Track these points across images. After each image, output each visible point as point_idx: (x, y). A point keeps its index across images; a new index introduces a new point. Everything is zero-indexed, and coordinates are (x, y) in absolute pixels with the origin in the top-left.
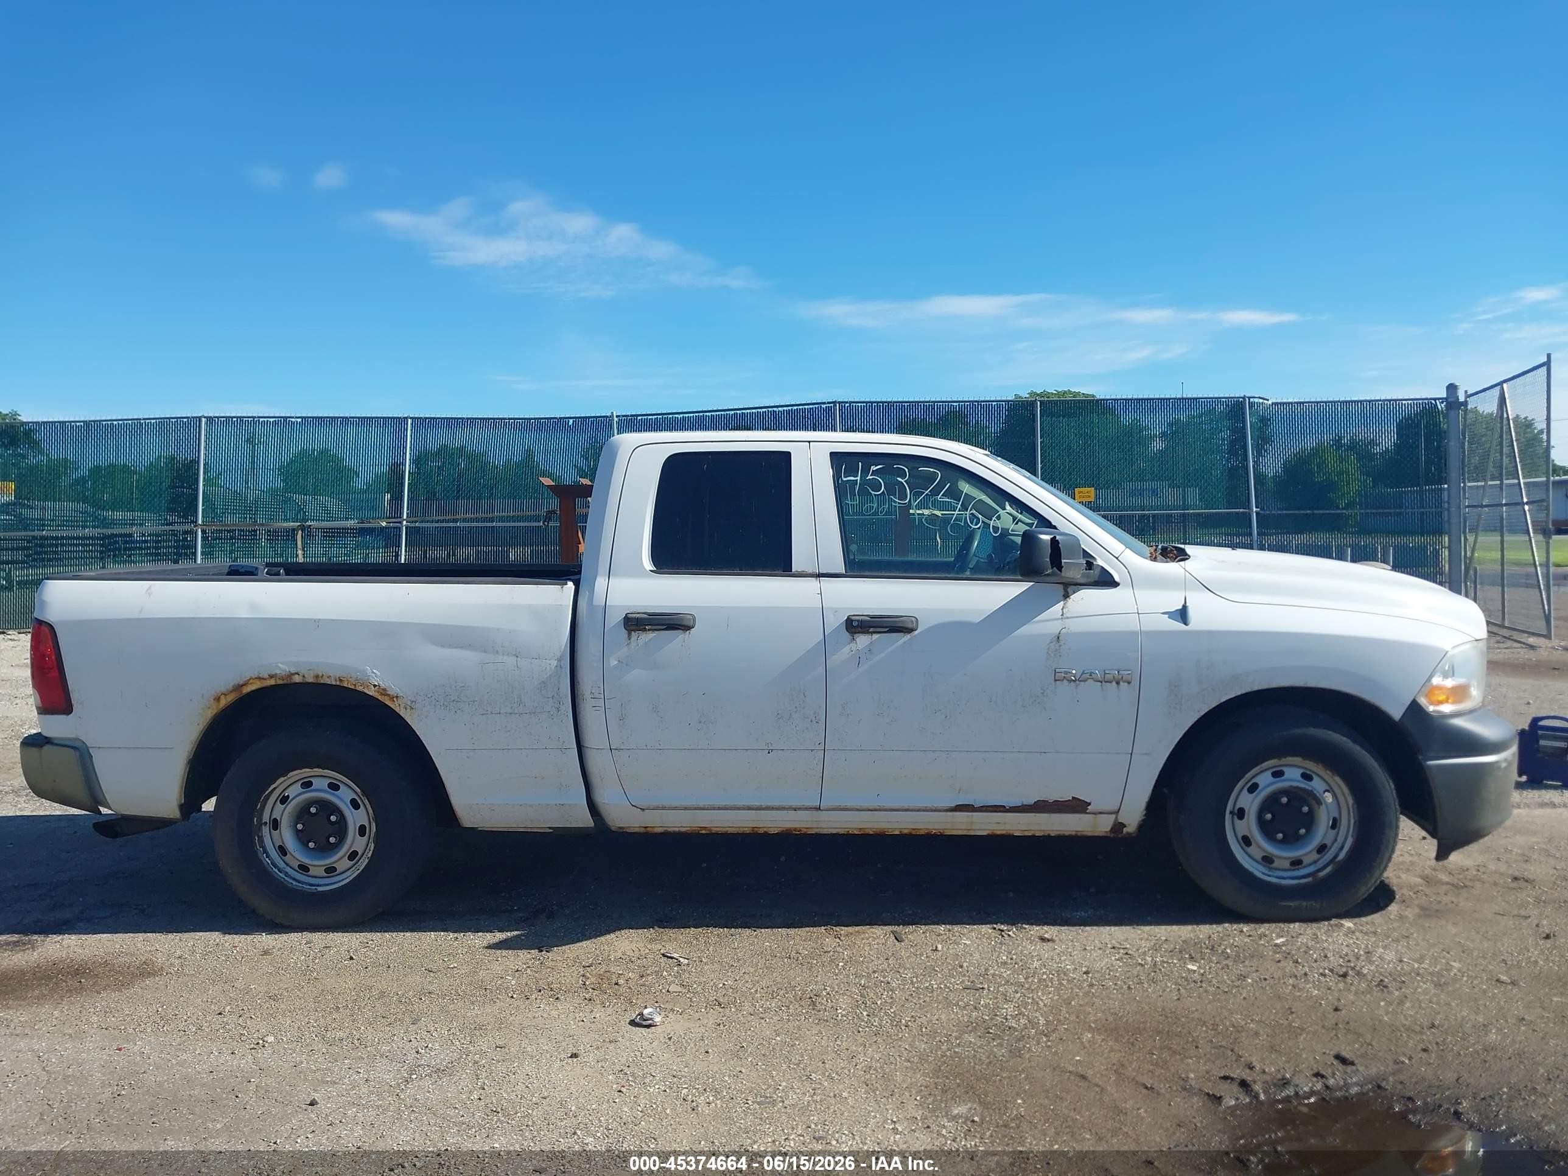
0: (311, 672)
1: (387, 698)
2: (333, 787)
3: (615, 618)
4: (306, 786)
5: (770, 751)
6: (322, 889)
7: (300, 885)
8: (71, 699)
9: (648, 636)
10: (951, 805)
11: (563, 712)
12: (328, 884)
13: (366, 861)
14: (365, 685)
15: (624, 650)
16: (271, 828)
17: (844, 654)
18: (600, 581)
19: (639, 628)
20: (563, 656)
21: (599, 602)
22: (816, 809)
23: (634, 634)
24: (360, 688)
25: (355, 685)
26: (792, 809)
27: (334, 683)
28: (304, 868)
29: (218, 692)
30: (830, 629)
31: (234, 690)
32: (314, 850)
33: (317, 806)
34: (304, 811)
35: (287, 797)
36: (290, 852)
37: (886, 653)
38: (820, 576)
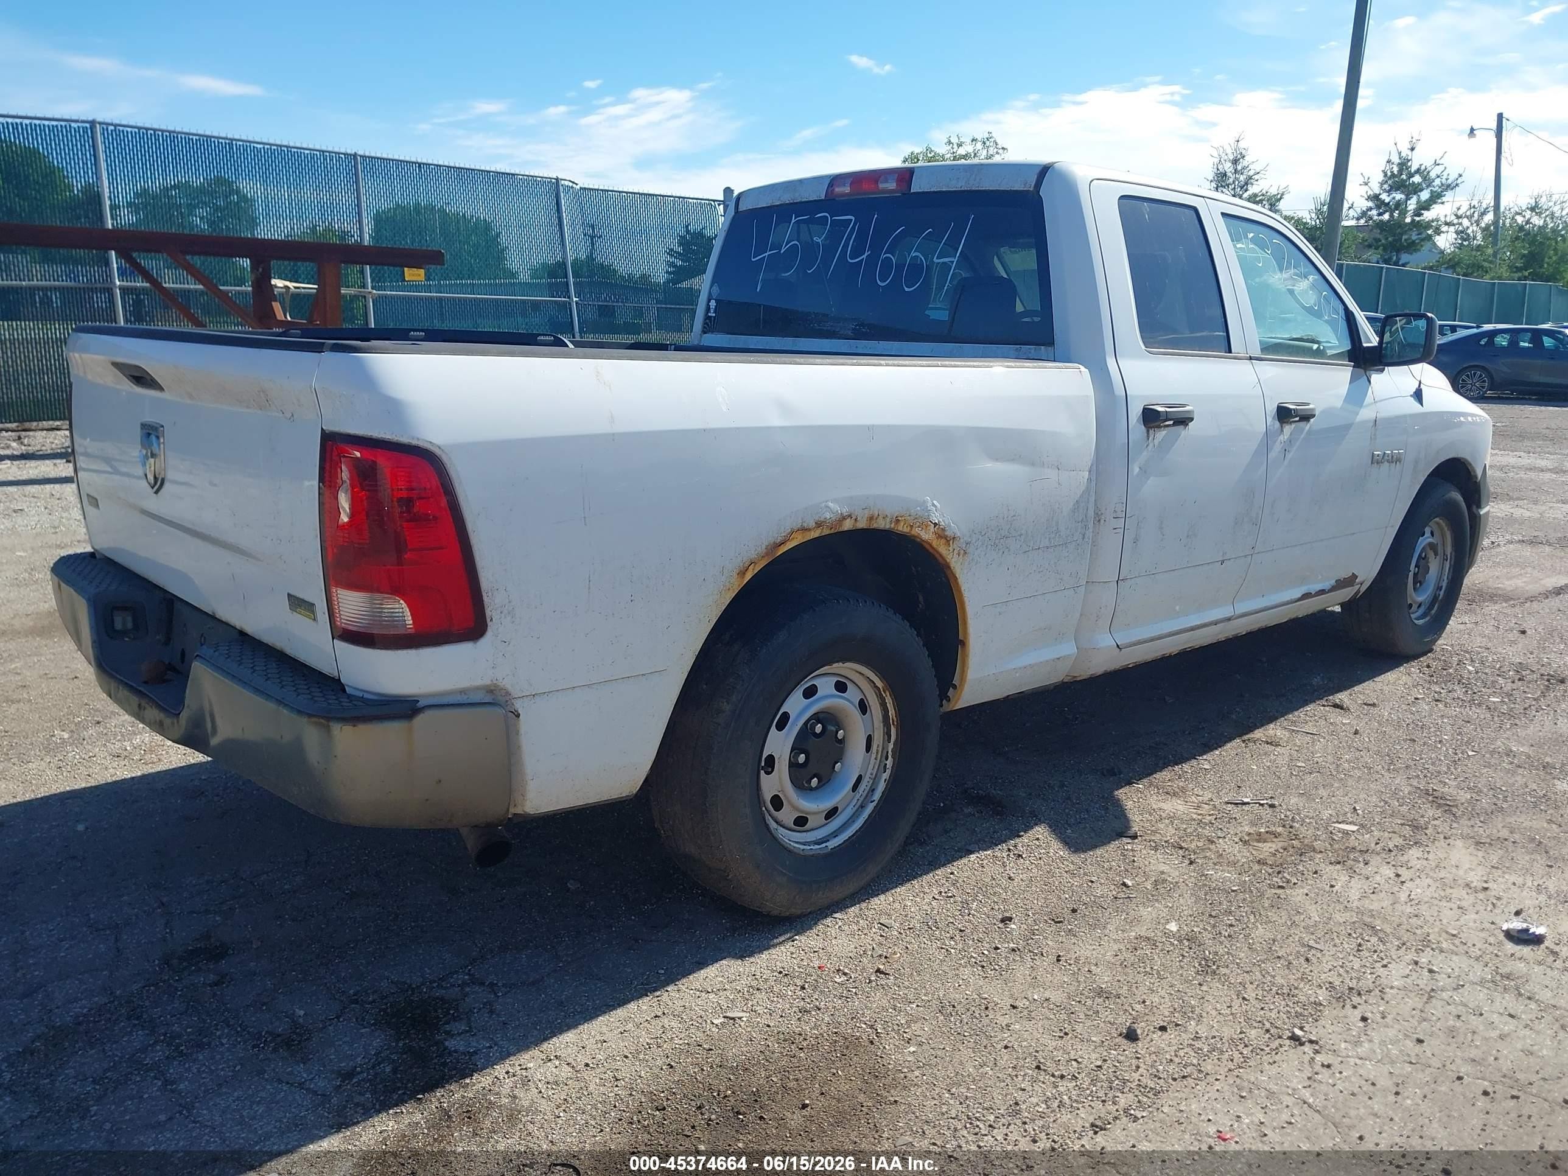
0: (866, 511)
1: (943, 541)
2: (841, 687)
3: (1136, 412)
4: (810, 692)
5: (1222, 562)
6: (832, 844)
7: (809, 848)
8: (486, 607)
9: (1161, 434)
10: (1299, 595)
11: (1086, 540)
12: (835, 834)
13: (881, 787)
14: (924, 525)
15: (1145, 453)
16: (766, 773)
17: (1277, 448)
18: (1111, 362)
19: (1157, 424)
20: (1092, 465)
21: (1119, 391)
22: (1229, 619)
23: (1151, 432)
24: (916, 531)
25: (912, 526)
26: (1216, 623)
27: (887, 527)
28: (801, 821)
29: (745, 559)
30: (1269, 419)
31: (767, 554)
32: (816, 788)
33: (819, 721)
34: (806, 732)
35: (786, 717)
36: (789, 802)
37: (1298, 444)
38: (1251, 358)
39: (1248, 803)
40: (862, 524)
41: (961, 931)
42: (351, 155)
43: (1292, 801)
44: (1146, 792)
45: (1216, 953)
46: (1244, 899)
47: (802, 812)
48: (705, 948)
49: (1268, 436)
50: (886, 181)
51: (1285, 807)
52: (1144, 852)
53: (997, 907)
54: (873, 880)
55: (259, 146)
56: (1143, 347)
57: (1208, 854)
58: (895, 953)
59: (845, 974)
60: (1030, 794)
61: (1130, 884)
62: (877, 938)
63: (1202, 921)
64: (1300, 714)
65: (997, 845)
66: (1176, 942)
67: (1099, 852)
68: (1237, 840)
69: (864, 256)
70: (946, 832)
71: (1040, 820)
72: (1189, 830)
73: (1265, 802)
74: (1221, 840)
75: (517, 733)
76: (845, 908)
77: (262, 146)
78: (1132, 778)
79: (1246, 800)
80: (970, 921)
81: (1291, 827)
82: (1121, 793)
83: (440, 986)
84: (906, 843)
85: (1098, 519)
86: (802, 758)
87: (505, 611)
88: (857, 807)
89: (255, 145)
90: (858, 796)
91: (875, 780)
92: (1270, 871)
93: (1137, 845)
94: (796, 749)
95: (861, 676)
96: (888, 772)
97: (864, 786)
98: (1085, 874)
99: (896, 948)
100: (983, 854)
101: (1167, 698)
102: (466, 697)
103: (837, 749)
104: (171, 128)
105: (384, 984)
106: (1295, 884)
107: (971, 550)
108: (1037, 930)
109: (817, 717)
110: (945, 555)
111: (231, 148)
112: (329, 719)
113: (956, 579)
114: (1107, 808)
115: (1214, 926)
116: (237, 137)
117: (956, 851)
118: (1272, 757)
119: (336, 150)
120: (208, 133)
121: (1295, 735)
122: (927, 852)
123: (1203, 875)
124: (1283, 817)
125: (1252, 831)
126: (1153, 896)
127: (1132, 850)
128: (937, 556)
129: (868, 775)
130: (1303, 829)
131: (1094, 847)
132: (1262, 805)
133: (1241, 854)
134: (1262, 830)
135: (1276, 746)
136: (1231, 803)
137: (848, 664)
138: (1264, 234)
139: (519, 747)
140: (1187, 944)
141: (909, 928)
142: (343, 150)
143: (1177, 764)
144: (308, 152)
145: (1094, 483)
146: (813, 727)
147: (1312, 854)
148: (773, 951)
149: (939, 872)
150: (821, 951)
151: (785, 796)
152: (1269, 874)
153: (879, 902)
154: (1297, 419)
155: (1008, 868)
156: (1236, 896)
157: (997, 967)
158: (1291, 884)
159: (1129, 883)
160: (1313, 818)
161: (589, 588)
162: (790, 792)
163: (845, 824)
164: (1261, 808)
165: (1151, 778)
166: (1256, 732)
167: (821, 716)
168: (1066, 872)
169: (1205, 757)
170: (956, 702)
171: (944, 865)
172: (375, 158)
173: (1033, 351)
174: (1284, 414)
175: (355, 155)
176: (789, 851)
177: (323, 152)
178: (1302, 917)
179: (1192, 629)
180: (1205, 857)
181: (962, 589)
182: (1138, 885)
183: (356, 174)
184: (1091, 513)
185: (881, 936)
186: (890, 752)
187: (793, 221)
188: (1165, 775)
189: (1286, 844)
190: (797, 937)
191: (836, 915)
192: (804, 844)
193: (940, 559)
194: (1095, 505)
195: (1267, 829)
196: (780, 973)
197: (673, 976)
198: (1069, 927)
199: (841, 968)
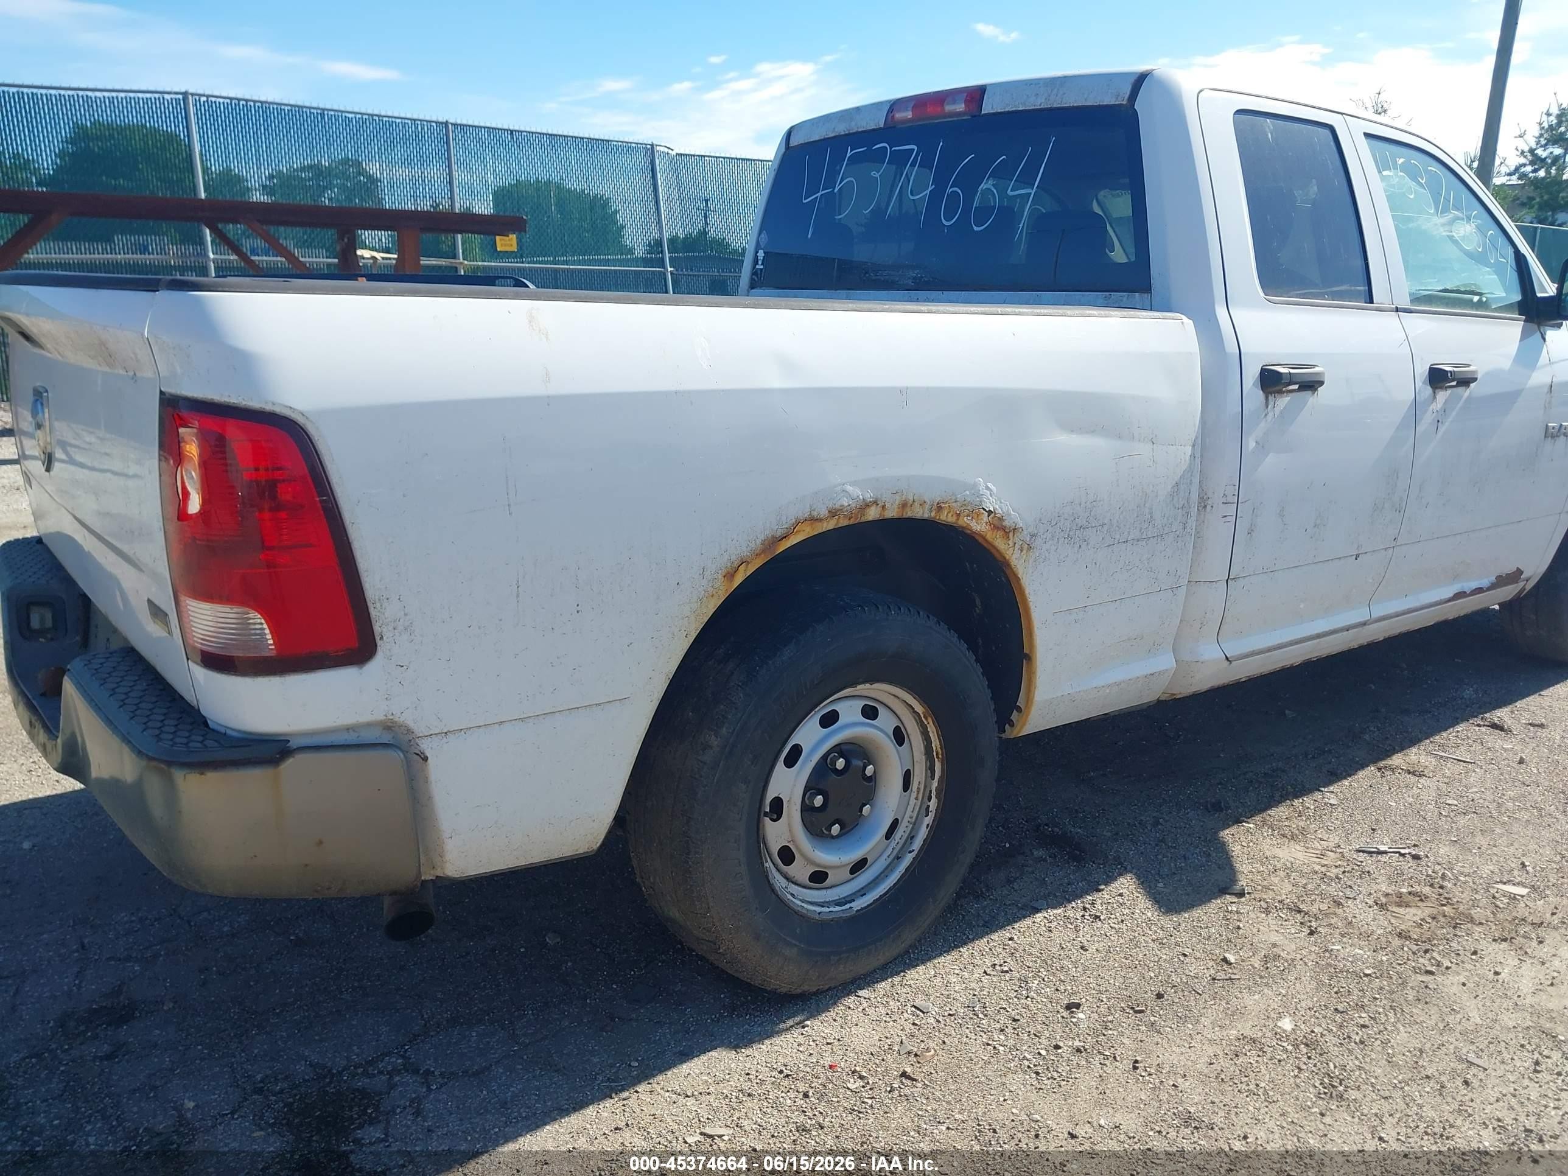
0: (897, 496)
1: (1000, 533)
2: (870, 713)
3: (1252, 374)
4: (828, 720)
5: (1357, 557)
6: (859, 904)
7: (827, 910)
8: (373, 622)
9: (1283, 401)
10: (1451, 595)
11: (1188, 530)
12: (862, 892)
13: (923, 833)
14: (975, 514)
15: (1262, 425)
16: (772, 820)
17: (1428, 418)
18: (1221, 312)
19: (1277, 388)
20: (1197, 438)
21: (1231, 347)
22: (1364, 624)
23: (1271, 398)
24: (965, 521)
25: (958, 515)
26: (1347, 629)
27: (926, 516)
28: (819, 877)
29: (733, 558)
30: (1419, 384)
31: (763, 551)
32: (838, 836)
33: (842, 755)
34: (824, 767)
35: (797, 751)
36: (803, 855)
37: (1454, 413)
38: (1397, 310)
39: (1385, 852)
40: (892, 513)
41: (1015, 1020)
42: (442, 123)
43: (1442, 851)
44: (1258, 834)
45: (1344, 1068)
46: (1381, 988)
47: (819, 865)
48: (694, 1032)
49: (1416, 408)
50: (954, 102)
51: (1432, 859)
52: (1252, 915)
53: (1062, 988)
54: (913, 946)
55: (350, 116)
56: (1262, 294)
57: (1333, 921)
58: (928, 1050)
59: (861, 1077)
60: (1117, 834)
61: (1233, 961)
62: (908, 1027)
63: (1325, 1017)
64: (1448, 736)
65: (1070, 902)
66: (1290, 1048)
67: (1197, 913)
68: (1371, 902)
69: (928, 192)
70: (1009, 882)
71: (1126, 868)
72: (1309, 887)
73: (1406, 851)
74: (1350, 902)
75: (426, 780)
76: (874, 983)
77: (353, 115)
78: (1241, 815)
79: (1382, 848)
80: (1026, 1007)
81: (1441, 887)
82: (1226, 834)
83: (366, 1074)
84: (959, 895)
85: (1203, 504)
86: (819, 801)
87: (401, 628)
88: (892, 857)
89: (347, 115)
90: (893, 844)
91: (915, 825)
92: (1415, 948)
93: (1244, 906)
94: (811, 789)
95: (896, 699)
96: (931, 815)
97: (901, 833)
98: (1177, 944)
99: (930, 1041)
100: (1052, 912)
101: (1287, 712)
102: (356, 735)
103: (868, 788)
104: (263, 99)
105: (300, 1067)
106: (1448, 968)
107: (1038, 542)
108: (1112, 1022)
109: (840, 750)
110: (1003, 551)
111: (323, 118)
112: (170, 764)
113: (1018, 579)
114: (1209, 855)
115: (1341, 1026)
116: (328, 107)
117: (1019, 909)
118: (1415, 791)
119: (428, 118)
120: (300, 103)
121: (1443, 763)
122: (984, 908)
123: (1327, 951)
124: (1430, 872)
125: (1390, 891)
126: (1261, 978)
127: (1238, 912)
128: (993, 551)
129: (907, 818)
130: (1457, 891)
131: (1190, 906)
132: (1403, 855)
133: (1378, 923)
134: (1404, 890)
135: (1420, 776)
136: (1363, 852)
137: (877, 686)
138: (1417, 159)
139: (430, 798)
140: (1305, 1050)
141: (950, 1015)
142: (434, 119)
143: (1297, 797)
144: (400, 120)
145: (1198, 461)
146: (834, 763)
147: (1469, 925)
148: (776, 1040)
149: (995, 936)
150: (836, 1043)
151: (797, 847)
152: (1414, 953)
153: (918, 975)
154: (1454, 383)
155: (1081, 933)
156: (1370, 982)
157: (1055, 1075)
158: (1443, 969)
159: (1231, 958)
160: (1469, 875)
161: (518, 596)
162: (803, 843)
163: (877, 878)
164: (1401, 858)
165: (1265, 815)
166: (1395, 757)
167: (843, 747)
168: (1153, 940)
169: (1331, 788)
170: (1022, 728)
171: (1002, 927)
172: (466, 126)
173: (1125, 299)
174: (1438, 378)
175: (446, 123)
176: (802, 917)
177: (415, 120)
178: (1459, 1016)
179: (1319, 636)
180: (1330, 925)
181: (1027, 592)
182: (1243, 961)
183: (448, 143)
184: (1195, 496)
185: (914, 1024)
186: (934, 791)
187: (848, 155)
188: (1280, 812)
189: (1435, 911)
190: (808, 1023)
191: (860, 993)
192: (821, 905)
193: (997, 555)
194: (1200, 487)
195: (1410, 889)
196: (781, 1072)
197: (646, 1073)
198: (1152, 1019)
199: (858, 1069)
